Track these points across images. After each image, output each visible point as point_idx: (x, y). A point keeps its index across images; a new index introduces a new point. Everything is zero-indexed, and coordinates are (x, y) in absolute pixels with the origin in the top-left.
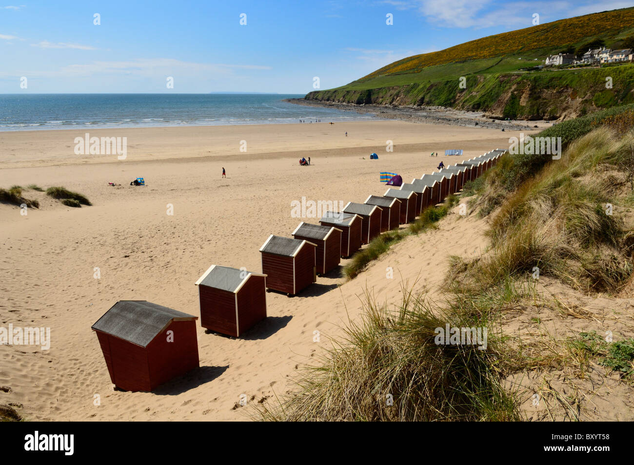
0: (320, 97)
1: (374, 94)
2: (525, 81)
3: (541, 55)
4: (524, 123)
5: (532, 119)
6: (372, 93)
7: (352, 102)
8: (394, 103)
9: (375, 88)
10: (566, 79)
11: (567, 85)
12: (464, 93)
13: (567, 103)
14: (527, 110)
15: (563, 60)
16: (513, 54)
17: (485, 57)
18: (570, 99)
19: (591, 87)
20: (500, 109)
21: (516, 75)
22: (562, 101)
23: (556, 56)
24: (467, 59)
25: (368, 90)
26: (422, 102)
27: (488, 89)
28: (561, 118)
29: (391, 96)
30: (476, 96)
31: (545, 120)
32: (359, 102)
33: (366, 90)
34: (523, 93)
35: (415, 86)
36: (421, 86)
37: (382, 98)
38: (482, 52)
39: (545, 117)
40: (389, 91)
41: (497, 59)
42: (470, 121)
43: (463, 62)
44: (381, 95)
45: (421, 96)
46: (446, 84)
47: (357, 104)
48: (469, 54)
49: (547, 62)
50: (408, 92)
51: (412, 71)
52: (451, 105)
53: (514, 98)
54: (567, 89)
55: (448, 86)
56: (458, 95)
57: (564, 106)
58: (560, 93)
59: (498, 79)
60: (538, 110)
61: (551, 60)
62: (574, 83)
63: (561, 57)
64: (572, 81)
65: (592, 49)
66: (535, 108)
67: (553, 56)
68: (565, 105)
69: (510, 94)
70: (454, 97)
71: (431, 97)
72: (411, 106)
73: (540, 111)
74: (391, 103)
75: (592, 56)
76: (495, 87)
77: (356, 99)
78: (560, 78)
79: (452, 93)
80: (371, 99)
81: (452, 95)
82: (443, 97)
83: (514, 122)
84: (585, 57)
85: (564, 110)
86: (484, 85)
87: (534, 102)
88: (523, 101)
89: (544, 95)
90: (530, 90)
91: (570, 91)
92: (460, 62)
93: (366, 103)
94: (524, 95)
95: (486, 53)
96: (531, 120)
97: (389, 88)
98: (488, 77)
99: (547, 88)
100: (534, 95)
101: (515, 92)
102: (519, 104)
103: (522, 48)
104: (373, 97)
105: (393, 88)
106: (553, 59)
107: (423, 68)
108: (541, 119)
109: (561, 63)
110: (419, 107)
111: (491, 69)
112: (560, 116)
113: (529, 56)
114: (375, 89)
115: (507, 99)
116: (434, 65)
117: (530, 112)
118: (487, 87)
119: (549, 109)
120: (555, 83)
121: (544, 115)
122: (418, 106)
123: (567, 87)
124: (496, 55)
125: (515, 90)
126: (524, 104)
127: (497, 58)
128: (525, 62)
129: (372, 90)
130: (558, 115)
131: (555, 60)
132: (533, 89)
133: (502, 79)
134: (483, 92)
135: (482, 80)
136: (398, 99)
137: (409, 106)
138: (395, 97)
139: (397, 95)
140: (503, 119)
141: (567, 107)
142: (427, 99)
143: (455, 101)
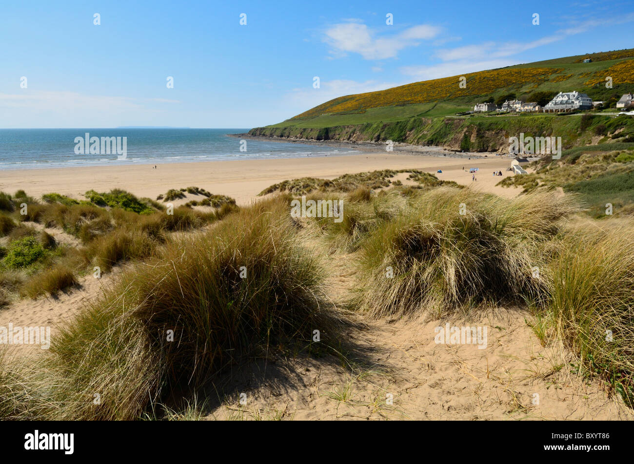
0: (268, 133)
1: (330, 131)
2: (472, 125)
3: (467, 102)
4: (475, 154)
5: (481, 151)
6: (329, 131)
7: (312, 138)
8: (351, 139)
9: (332, 126)
10: (500, 124)
11: (502, 129)
12: (412, 132)
13: (503, 140)
14: (476, 145)
15: (488, 108)
16: (444, 100)
17: (420, 102)
18: (504, 138)
19: (518, 130)
20: (457, 145)
21: (458, 119)
22: (499, 139)
23: (482, 104)
24: (406, 102)
25: (326, 128)
26: (378, 138)
27: (437, 129)
28: (500, 150)
29: (347, 133)
30: (427, 134)
31: (489, 152)
32: (319, 139)
33: (323, 128)
34: (472, 133)
35: (368, 126)
36: (375, 126)
37: (339, 134)
38: (416, 97)
39: (489, 150)
40: (345, 129)
41: (432, 105)
42: (438, 153)
43: (404, 105)
44: (337, 132)
45: (377, 134)
46: (397, 124)
47: (317, 140)
48: (406, 99)
49: (476, 109)
50: (363, 130)
51: (356, 112)
52: (403, 141)
53: (466, 138)
54: (502, 131)
55: (399, 125)
56: (408, 133)
57: (501, 143)
58: (497, 134)
59: (444, 122)
60: (483, 145)
61: (478, 108)
62: (506, 127)
63: (486, 106)
64: (504, 126)
65: (508, 100)
66: (482, 144)
67: (480, 105)
68: (501, 141)
69: (463, 134)
70: (405, 134)
71: (385, 134)
72: (369, 141)
73: (485, 146)
74: (348, 139)
75: (509, 105)
76: (443, 128)
77: (316, 136)
78: (496, 124)
79: (402, 131)
80: (328, 136)
81: (403, 133)
82: (396, 135)
83: (469, 154)
84: (503, 106)
85: (501, 145)
86: (432, 126)
87: (481, 140)
88: (473, 139)
89: (486, 135)
90: (477, 132)
91: (504, 132)
92: (401, 106)
93: (325, 139)
94: (473, 135)
95: (420, 98)
96: (479, 152)
97: (344, 127)
98: (435, 120)
99: (488, 130)
100: (480, 135)
101: (467, 133)
102: (470, 142)
103: (450, 95)
104: (330, 134)
105: (348, 127)
106: (480, 107)
107: (367, 110)
108: (486, 151)
109: (486, 110)
110: (377, 142)
111: (430, 113)
112: (499, 149)
113: (457, 102)
114: (331, 128)
115: (462, 137)
116: (376, 107)
117: (478, 146)
118: (436, 128)
119: (491, 145)
120: (494, 127)
121: (488, 149)
122: (375, 142)
123: (501, 130)
124: (430, 101)
125: (466, 132)
126: (474, 141)
127: (431, 103)
128: (455, 108)
129: (329, 128)
130: (497, 149)
131: (481, 107)
132: (479, 131)
133: (447, 122)
134: (432, 131)
135: (430, 122)
136: (355, 135)
137: (366, 142)
138: (352, 134)
139: (354, 132)
140: (461, 152)
141: (503, 143)
142: (382, 136)
143: (406, 138)
